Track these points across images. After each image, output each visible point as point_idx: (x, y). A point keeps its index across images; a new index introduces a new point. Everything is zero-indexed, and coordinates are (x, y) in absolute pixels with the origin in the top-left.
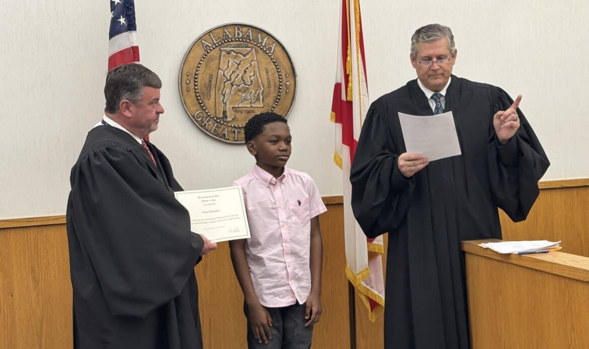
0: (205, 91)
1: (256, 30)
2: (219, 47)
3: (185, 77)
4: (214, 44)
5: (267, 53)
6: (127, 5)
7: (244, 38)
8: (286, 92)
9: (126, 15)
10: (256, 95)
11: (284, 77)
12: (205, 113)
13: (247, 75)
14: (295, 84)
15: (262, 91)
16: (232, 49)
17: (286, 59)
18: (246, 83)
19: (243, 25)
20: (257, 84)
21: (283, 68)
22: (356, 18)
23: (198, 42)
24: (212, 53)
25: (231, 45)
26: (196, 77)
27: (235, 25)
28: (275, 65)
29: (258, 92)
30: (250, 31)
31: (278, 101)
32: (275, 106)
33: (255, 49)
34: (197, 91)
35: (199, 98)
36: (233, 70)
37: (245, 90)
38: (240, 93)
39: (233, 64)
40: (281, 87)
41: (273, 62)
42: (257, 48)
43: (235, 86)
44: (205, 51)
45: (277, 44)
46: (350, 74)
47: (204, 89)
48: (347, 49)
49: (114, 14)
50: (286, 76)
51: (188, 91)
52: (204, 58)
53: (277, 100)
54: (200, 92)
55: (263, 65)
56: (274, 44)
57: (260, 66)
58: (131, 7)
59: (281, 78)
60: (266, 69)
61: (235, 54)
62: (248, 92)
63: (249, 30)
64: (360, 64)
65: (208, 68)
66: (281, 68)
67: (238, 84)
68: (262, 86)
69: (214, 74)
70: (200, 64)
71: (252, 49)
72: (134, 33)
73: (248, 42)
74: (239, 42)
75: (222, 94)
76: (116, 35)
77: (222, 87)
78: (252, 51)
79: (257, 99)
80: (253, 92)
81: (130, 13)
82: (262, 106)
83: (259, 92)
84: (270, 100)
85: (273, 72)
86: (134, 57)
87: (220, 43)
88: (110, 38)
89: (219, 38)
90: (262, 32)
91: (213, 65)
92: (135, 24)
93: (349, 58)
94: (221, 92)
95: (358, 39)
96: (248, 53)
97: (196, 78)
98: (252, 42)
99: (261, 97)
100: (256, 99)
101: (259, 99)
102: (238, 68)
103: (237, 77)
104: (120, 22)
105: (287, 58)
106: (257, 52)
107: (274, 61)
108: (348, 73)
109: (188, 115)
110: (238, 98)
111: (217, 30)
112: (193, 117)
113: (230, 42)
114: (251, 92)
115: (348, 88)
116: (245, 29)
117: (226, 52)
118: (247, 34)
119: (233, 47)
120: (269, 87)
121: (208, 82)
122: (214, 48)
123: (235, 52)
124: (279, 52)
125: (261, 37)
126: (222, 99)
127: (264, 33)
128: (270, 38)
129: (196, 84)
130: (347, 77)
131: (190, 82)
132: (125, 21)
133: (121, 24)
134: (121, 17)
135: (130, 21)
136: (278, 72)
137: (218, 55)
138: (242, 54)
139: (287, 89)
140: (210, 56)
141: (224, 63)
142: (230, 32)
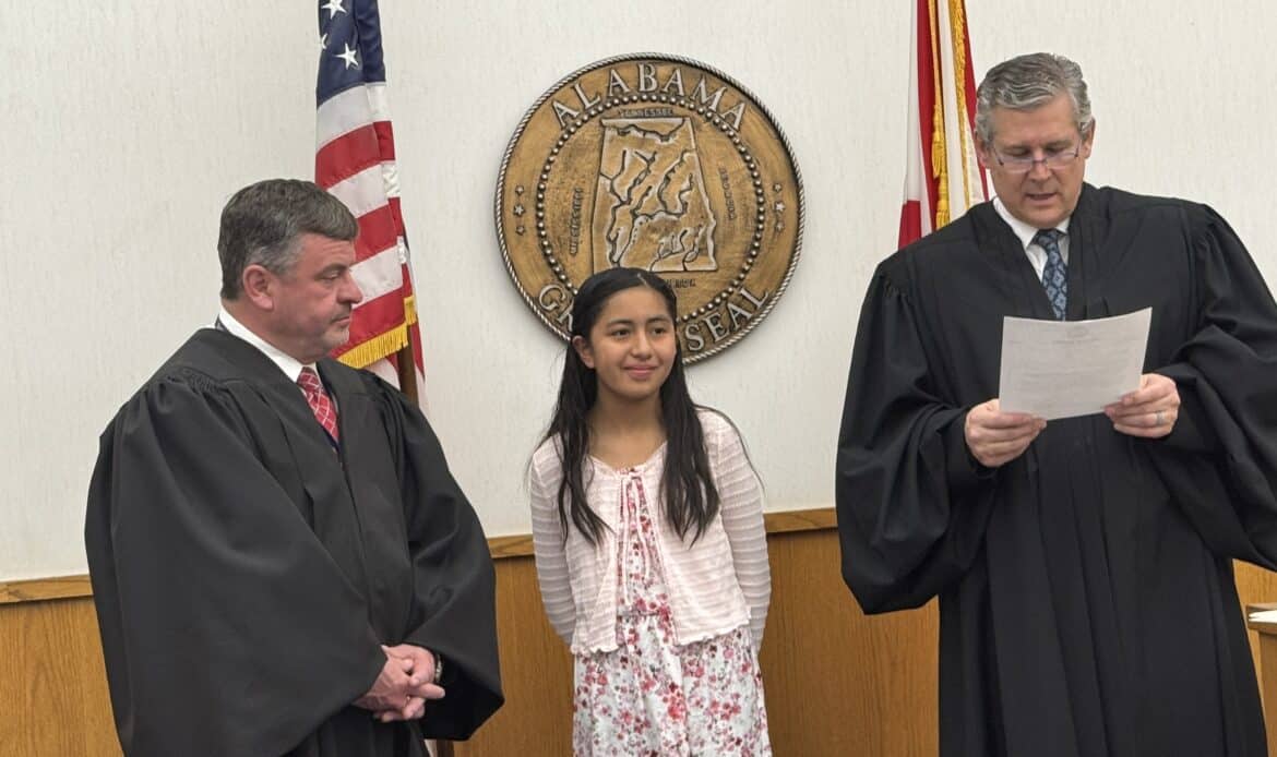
0: (565, 231)
1: (694, 70)
2: (598, 117)
3: (511, 199)
4: (586, 111)
5: (723, 130)
6: (361, 17)
7: (662, 92)
8: (776, 229)
9: (359, 42)
10: (697, 240)
11: (768, 191)
12: (564, 292)
13: (674, 188)
14: (799, 207)
15: (711, 228)
16: (632, 121)
17: (775, 145)
18: (670, 208)
19: (658, 59)
20: (700, 211)
21: (766, 166)
22: (953, 31)
23: (544, 106)
24: (578, 134)
25: (630, 111)
26: (541, 196)
27: (637, 59)
28: (746, 161)
29: (701, 231)
30: (678, 72)
31: (754, 253)
32: (747, 268)
33: (693, 121)
34: (543, 233)
35: (549, 252)
36: (636, 175)
37: (669, 228)
38: (655, 237)
39: (634, 161)
40: (761, 218)
41: (741, 152)
42: (697, 116)
43: (641, 219)
44: (562, 128)
45: (750, 105)
46: (943, 175)
47: (560, 228)
48: (932, 112)
49: (329, 43)
50: (774, 187)
51: (518, 233)
52: (559, 147)
53: (752, 252)
54: (550, 234)
55: (714, 161)
56: (742, 105)
57: (706, 165)
58: (372, 22)
59: (762, 195)
60: (723, 171)
61: (640, 135)
62: (676, 233)
63: (674, 70)
64: (968, 150)
65: (570, 173)
66: (761, 168)
67: (650, 212)
68: (711, 216)
69: (588, 188)
70: (549, 162)
71: (684, 121)
72: (379, 88)
73: (673, 104)
74: (648, 105)
75: (609, 240)
76: (334, 95)
77: (610, 223)
78: (685, 126)
79: (699, 250)
80: (690, 231)
81: (369, 36)
82: (713, 267)
83: (705, 232)
84: (734, 253)
85: (740, 177)
86: (381, 149)
87: (600, 108)
88: (319, 103)
89: (598, 94)
90: (708, 75)
91: (585, 163)
92: (381, 64)
93: (937, 136)
94: (605, 234)
95: (962, 85)
96: (671, 132)
97: (541, 200)
98: (682, 102)
99: (711, 244)
100: (696, 249)
101: (707, 248)
102: (648, 171)
103: (646, 194)
104: (344, 60)
106: (696, 127)
107: (743, 149)
108: (936, 174)
109: (522, 295)
110: (651, 248)
111: (590, 73)
112: (536, 300)
113: (625, 103)
114: (686, 232)
115: (939, 214)
116: (663, 70)
117: (618, 129)
118: (671, 81)
119: (637, 117)
120: (730, 219)
121: (571, 210)
122: (584, 122)
123: (639, 130)
124: (757, 126)
125: (706, 88)
126: (608, 254)
127: (716, 79)
128: (730, 89)
129: (541, 214)
130: (934, 184)
131: (524, 212)
132: (355, 57)
133: (348, 64)
134: (347, 47)
135: (371, 56)
136: (753, 177)
137: (596, 140)
138: (657, 133)
139: (778, 222)
140: (576, 141)
141: (611, 159)
142: (625, 77)
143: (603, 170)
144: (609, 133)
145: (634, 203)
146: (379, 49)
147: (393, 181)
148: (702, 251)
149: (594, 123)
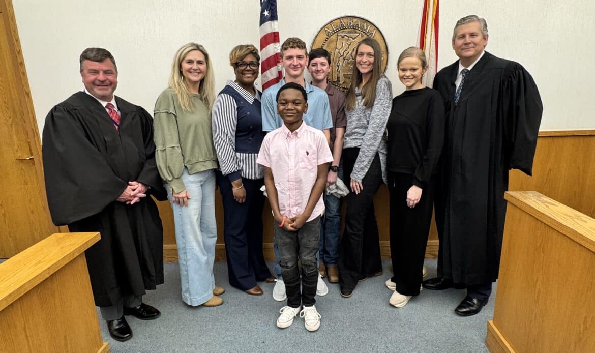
1: (363, 20)
4: (334, 31)
5: (369, 37)
6: (271, 2)
7: (354, 26)
9: (270, 9)
14: (388, 59)
16: (345, 34)
17: (383, 41)
18: (354, 58)
19: (353, 17)
23: (323, 30)
24: (332, 37)
25: (345, 31)
27: (348, 17)
30: (359, 21)
33: (362, 34)
36: (345, 48)
37: (353, 63)
39: (345, 45)
43: (346, 60)
44: (327, 36)
45: (377, 31)
49: (262, 9)
50: (381, 53)
52: (326, 41)
56: (375, 31)
58: (274, 3)
61: (347, 38)
63: (357, 20)
65: (328, 48)
67: (349, 59)
69: (333, 52)
70: (323, 45)
71: (359, 34)
72: (275, 22)
73: (357, 29)
74: (350, 30)
75: (338, 66)
76: (264, 23)
77: (338, 61)
78: (359, 36)
81: (273, 8)
86: (275, 39)
87: (337, 30)
88: (260, 26)
89: (337, 26)
91: (332, 45)
92: (277, 15)
94: (336, 64)
96: (356, 37)
98: (359, 29)
102: (348, 48)
103: (348, 54)
106: (362, 36)
110: (348, 69)
113: (344, 29)
116: (355, 20)
117: (342, 36)
118: (357, 23)
119: (347, 33)
122: (333, 34)
123: (347, 36)
124: (378, 36)
125: (366, 25)
126: (337, 70)
127: (368, 23)
128: (372, 26)
132: (268, 13)
133: (266, 15)
134: (266, 11)
135: (273, 13)
137: (336, 39)
138: (352, 37)
140: (330, 39)
141: (339, 44)
142: (344, 22)
143: (337, 47)
144: (340, 37)
145: (344, 56)
146: (276, 11)
149: (336, 34)
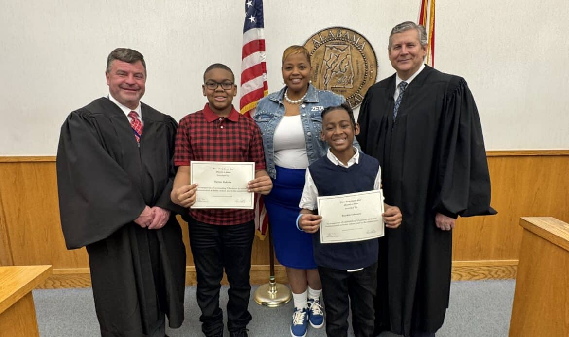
0: (313, 75)
1: (352, 32)
4: (322, 42)
5: (358, 49)
6: (257, 8)
7: (343, 38)
8: (370, 78)
9: (256, 15)
10: (348, 80)
11: (369, 67)
13: (343, 65)
14: (377, 72)
15: (352, 77)
16: (334, 45)
18: (342, 70)
19: (342, 28)
20: (350, 72)
23: (310, 40)
24: (319, 48)
25: (334, 42)
27: (337, 28)
28: (364, 58)
29: (350, 77)
31: (364, 85)
32: (361, 88)
33: (351, 46)
36: (333, 60)
37: (341, 76)
38: (337, 78)
39: (333, 57)
40: (366, 75)
41: (363, 56)
43: (334, 73)
44: (315, 46)
49: (247, 14)
50: (371, 66)
55: (355, 58)
56: (364, 43)
57: (353, 59)
58: (261, 10)
59: (367, 68)
60: (357, 61)
61: (336, 49)
62: (343, 77)
63: (347, 31)
65: (316, 59)
66: (368, 61)
67: (337, 71)
68: (353, 73)
69: (320, 63)
71: (348, 46)
72: (262, 29)
73: (345, 41)
74: (339, 41)
75: (325, 78)
76: (249, 30)
77: (325, 73)
78: (348, 48)
80: (347, 77)
81: (259, 14)
82: (352, 87)
84: (358, 84)
85: (362, 63)
86: (261, 47)
87: (326, 41)
88: (244, 32)
89: (325, 37)
90: (356, 34)
91: (320, 57)
92: (263, 22)
94: (324, 76)
96: (344, 49)
98: (348, 41)
99: (352, 81)
101: (351, 82)
102: (337, 60)
103: (336, 66)
104: (250, 20)
105: (373, 53)
106: (351, 48)
110: (336, 81)
111: (324, 31)
113: (333, 40)
114: (345, 77)
116: (344, 32)
117: (330, 47)
118: (346, 35)
120: (358, 74)
121: (315, 69)
122: (321, 45)
123: (335, 48)
124: (368, 48)
125: (355, 37)
126: (325, 82)
128: (362, 38)
132: (255, 19)
133: (252, 21)
134: (252, 16)
135: (259, 20)
136: (366, 63)
137: (324, 50)
138: (340, 49)
139: (371, 76)
140: (318, 50)
141: (328, 55)
142: (332, 33)
143: (325, 58)
144: (327, 48)
145: (333, 68)
146: (262, 18)
147: (264, 57)
148: (349, 83)
149: (324, 45)
